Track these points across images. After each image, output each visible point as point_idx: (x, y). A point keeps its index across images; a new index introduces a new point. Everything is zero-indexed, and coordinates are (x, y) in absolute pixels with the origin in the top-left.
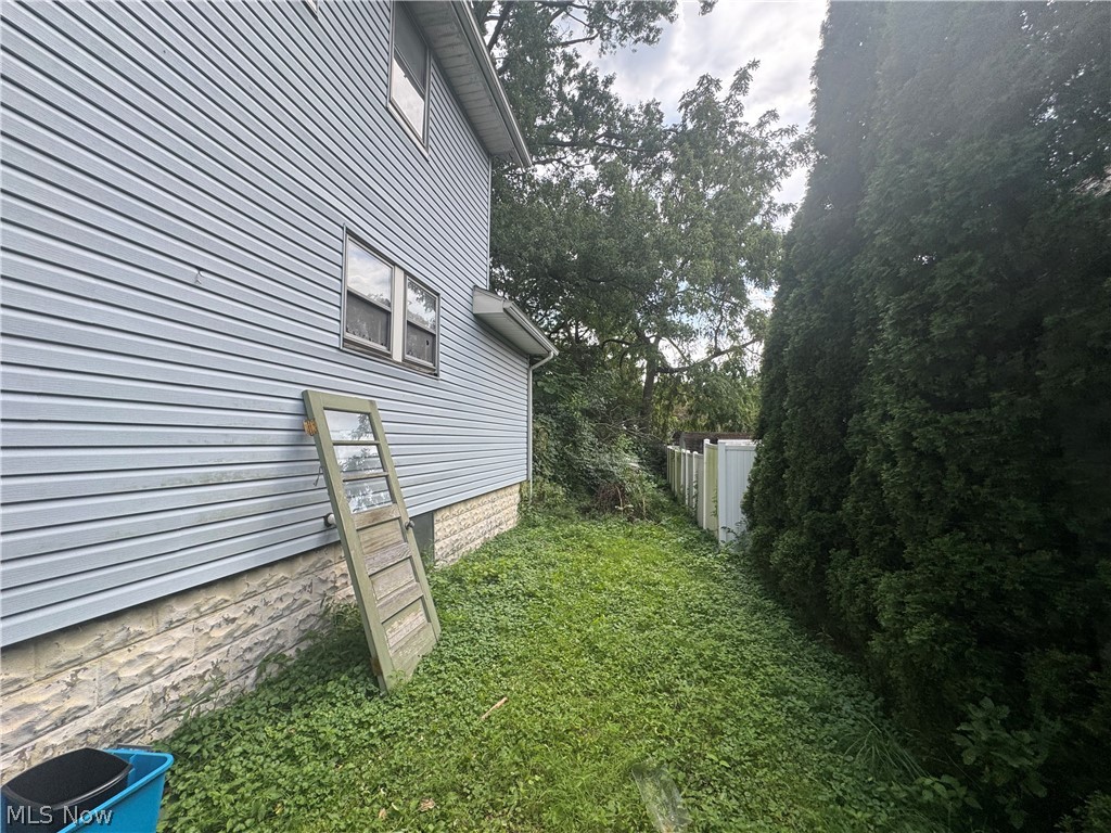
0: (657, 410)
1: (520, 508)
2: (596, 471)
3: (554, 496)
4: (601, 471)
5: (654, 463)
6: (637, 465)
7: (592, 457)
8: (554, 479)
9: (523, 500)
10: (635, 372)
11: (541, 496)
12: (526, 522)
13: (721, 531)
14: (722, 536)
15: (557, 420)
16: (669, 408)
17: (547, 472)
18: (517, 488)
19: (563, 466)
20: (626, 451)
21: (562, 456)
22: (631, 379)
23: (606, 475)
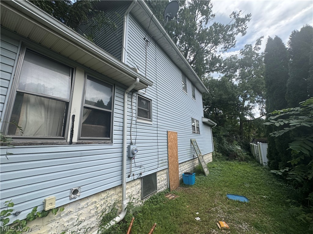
0: (245, 132)
1: (212, 158)
2: (229, 150)
3: (219, 155)
4: (230, 150)
5: (246, 148)
6: (240, 149)
7: (227, 146)
8: (218, 152)
9: (213, 156)
10: (236, 122)
11: (216, 155)
12: (214, 160)
13: (263, 163)
14: (264, 164)
15: (217, 138)
16: (249, 131)
17: (216, 150)
18: (211, 153)
19: (220, 149)
20: (237, 145)
21: (219, 147)
22: (235, 124)
23: (231, 151)
